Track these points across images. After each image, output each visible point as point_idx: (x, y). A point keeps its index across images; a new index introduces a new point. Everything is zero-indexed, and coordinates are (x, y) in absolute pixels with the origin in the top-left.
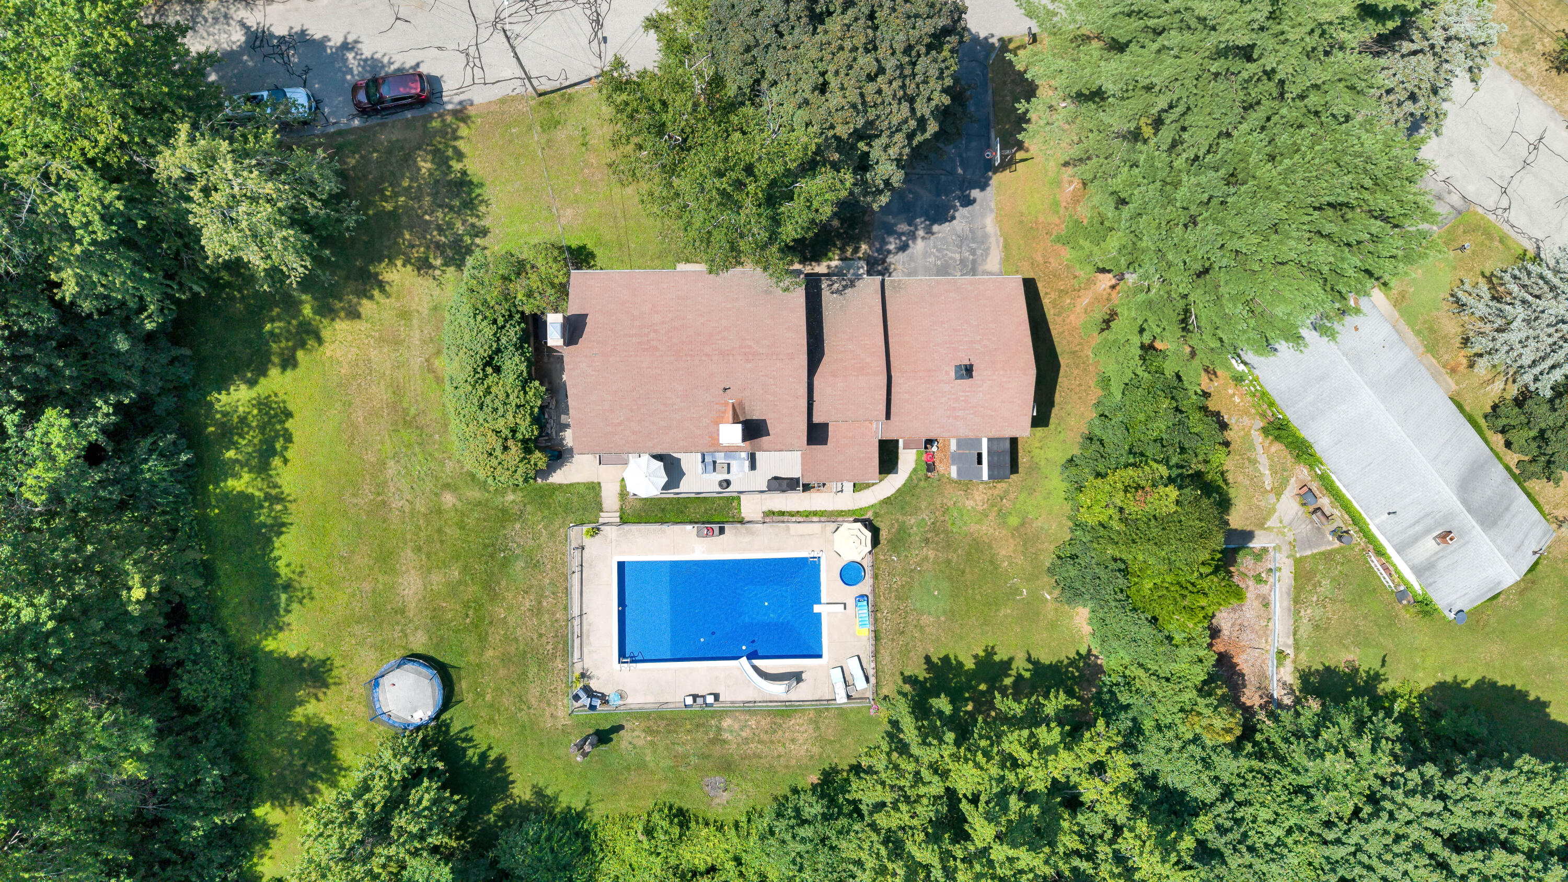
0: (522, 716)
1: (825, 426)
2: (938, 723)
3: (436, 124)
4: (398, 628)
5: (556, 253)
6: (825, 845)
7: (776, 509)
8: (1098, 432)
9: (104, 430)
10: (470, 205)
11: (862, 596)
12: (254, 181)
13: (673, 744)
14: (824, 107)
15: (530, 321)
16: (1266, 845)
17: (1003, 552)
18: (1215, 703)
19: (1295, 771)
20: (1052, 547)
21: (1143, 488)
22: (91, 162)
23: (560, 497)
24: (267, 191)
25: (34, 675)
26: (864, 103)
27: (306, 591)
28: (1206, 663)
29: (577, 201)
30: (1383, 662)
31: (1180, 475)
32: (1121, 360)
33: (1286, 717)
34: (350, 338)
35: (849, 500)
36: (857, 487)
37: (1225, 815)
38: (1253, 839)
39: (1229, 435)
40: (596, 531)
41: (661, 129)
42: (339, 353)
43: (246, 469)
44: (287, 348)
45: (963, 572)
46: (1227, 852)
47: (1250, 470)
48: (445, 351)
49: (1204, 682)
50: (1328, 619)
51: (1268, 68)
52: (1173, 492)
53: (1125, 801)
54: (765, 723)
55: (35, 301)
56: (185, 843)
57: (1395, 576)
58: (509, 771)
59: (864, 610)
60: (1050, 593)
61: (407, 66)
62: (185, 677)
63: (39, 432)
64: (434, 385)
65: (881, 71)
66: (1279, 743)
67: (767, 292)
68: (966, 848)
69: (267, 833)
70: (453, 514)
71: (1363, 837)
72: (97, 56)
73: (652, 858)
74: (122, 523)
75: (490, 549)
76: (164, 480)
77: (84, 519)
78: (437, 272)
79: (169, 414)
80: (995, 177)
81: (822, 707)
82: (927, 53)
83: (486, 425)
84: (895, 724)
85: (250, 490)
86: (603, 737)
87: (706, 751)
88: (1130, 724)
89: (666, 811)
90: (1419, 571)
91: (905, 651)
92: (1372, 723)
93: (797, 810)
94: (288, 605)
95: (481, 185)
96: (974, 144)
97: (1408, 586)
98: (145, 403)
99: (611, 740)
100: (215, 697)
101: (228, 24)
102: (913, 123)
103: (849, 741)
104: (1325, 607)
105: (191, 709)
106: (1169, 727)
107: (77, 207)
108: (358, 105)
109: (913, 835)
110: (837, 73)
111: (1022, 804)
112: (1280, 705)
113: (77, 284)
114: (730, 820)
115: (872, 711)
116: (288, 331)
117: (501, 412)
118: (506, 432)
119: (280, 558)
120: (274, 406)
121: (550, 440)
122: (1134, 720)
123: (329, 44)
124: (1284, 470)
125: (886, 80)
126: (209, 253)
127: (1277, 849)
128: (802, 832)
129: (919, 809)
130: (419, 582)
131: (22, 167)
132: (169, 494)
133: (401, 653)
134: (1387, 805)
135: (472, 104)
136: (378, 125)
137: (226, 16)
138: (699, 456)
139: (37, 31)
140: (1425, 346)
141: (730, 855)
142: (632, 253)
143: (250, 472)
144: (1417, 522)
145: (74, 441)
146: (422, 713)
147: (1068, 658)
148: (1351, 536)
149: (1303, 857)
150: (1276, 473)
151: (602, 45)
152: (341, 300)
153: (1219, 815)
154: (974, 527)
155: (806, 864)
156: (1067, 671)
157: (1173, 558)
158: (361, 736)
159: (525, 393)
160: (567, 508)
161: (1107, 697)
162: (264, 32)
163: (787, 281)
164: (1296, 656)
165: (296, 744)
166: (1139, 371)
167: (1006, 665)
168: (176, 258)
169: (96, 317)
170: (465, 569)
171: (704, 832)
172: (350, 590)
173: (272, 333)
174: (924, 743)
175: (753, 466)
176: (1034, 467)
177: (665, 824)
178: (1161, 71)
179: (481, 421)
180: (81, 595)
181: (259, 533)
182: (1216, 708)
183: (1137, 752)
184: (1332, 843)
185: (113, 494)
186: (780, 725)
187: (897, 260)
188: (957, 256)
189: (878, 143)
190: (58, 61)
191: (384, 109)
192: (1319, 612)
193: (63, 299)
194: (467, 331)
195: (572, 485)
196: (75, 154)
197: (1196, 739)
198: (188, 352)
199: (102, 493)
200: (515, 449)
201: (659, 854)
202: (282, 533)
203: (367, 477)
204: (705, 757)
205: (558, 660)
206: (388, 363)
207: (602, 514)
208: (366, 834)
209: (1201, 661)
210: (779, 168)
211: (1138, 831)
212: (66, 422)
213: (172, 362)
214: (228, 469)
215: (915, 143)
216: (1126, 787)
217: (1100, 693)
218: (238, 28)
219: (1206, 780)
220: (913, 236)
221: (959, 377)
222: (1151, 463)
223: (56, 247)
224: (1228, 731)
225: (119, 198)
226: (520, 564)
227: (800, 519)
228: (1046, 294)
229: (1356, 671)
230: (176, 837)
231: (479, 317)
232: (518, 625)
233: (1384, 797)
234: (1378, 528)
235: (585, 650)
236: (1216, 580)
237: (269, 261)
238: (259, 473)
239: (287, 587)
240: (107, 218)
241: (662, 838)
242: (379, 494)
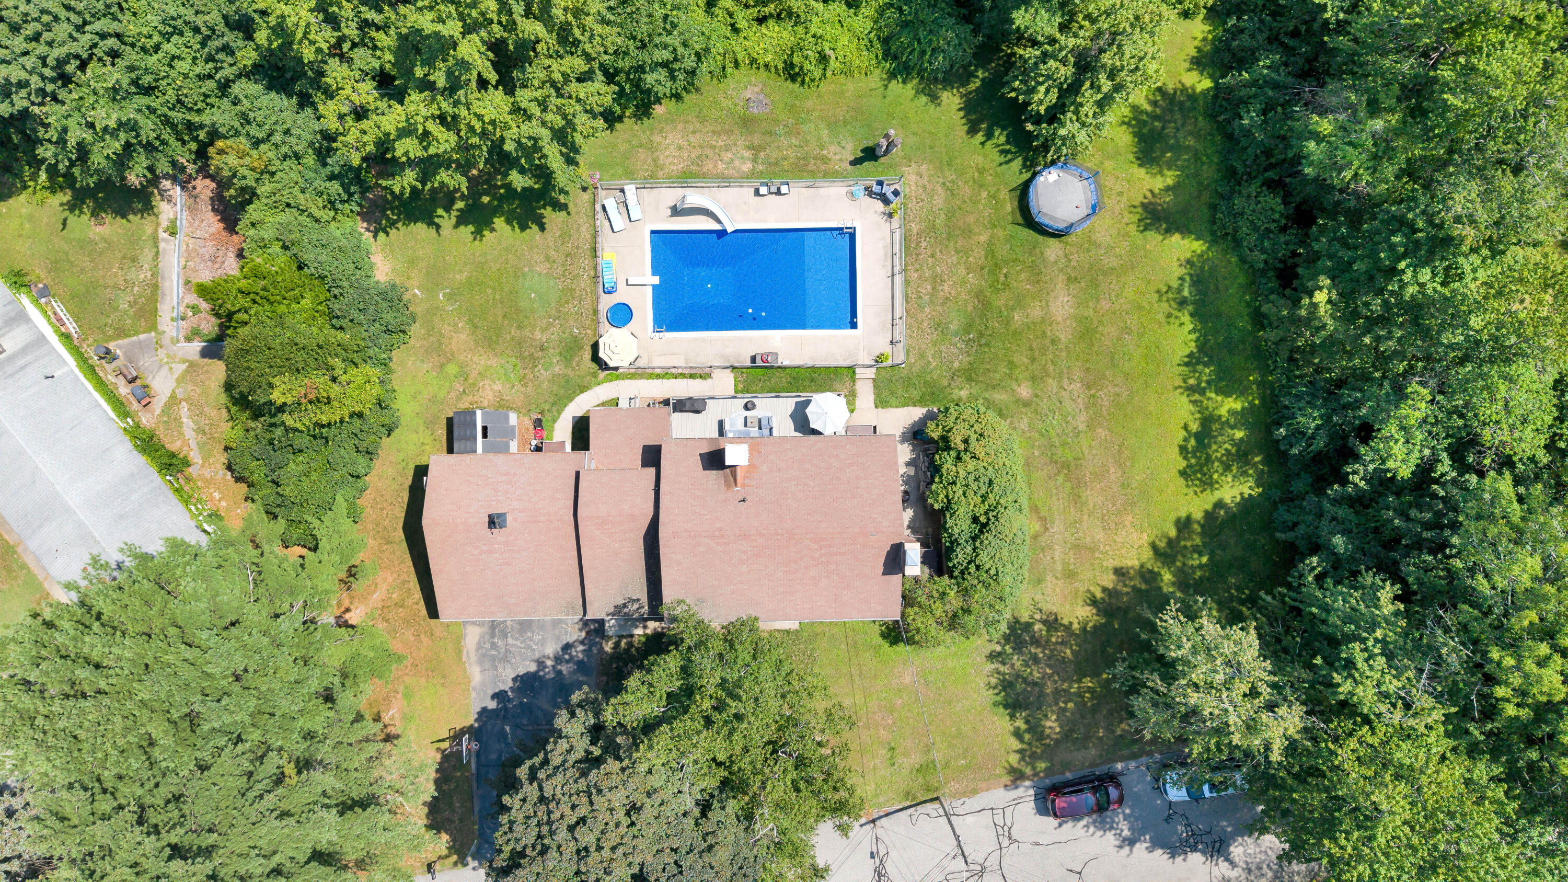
0: (950, 175)
1: (645, 464)
2: (523, 161)
3: (1042, 765)
4: (1074, 263)
5: (917, 638)
6: (642, 41)
7: (699, 381)
8: (362, 460)
9: (1357, 458)
10: (1006, 685)
11: (610, 292)
12: (1208, 704)
13: (801, 146)
14: (630, 790)
15: (945, 569)
16: (181, 34)
17: (463, 336)
18: (235, 181)
19: (152, 111)
20: (412, 342)
21: (310, 402)
22: (1367, 721)
23: (915, 393)
24: (1196, 695)
25: (1416, 216)
26: (590, 795)
27: (1164, 299)
28: (247, 222)
29: (900, 691)
30: (64, 223)
31: (274, 416)
32: (336, 536)
33: (163, 167)
34: (1124, 551)
35: (623, 390)
36: (615, 402)
37: (225, 65)
38: (195, 41)
39: (223, 458)
40: (879, 359)
41: (801, 763)
42: (1135, 536)
43: (1224, 419)
44: (1185, 539)
45: (505, 316)
46: (221, 27)
47: (204, 422)
48: (1027, 538)
49: (250, 202)
50: (122, 269)
51: (153, 837)
52: (277, 396)
53: (328, 80)
54: (708, 166)
55: (1421, 583)
56: (1277, 53)
57: (49, 313)
58: (964, 121)
59: (608, 278)
60: (415, 295)
61: (1070, 824)
62: (1277, 216)
63: (1416, 454)
64: (1039, 504)
65: (571, 829)
66: (172, 141)
67: (702, 600)
68: (489, 33)
69: (1199, 62)
70: (1020, 376)
71: (75, 40)
72: (1359, 827)
73: (820, 32)
74: (1341, 366)
75: (983, 341)
76: (1300, 409)
77: (1377, 370)
78: (1038, 616)
79: (1298, 475)
80: (472, 722)
81: (650, 181)
82: (525, 847)
83: (985, 464)
84: (570, 161)
85: (1219, 398)
86: (870, 154)
87: (768, 139)
88: (329, 160)
89: (807, 79)
90: (22, 317)
91: (565, 236)
92: (70, 159)
93: (673, 78)
94: (1181, 285)
95: (996, 704)
96: (494, 756)
97: (36, 302)
98: (1320, 486)
99: (862, 151)
100: (1249, 196)
101: (1247, 863)
102: (541, 775)
103: (623, 147)
104: (125, 280)
105: (1272, 185)
106: (286, 157)
107: (1377, 676)
108: (1118, 785)
109: (548, 49)
110: (617, 825)
111: (432, 78)
112: (174, 179)
113: (1378, 599)
114: (743, 69)
115: (597, 175)
116: (1184, 556)
117: (971, 478)
118: (966, 457)
119: (1190, 332)
120: (1197, 482)
121: (925, 450)
122: (325, 165)
123: (1147, 845)
124: (166, 422)
125: (566, 819)
126: (1253, 632)
127: (170, 30)
128: (666, 55)
129: (542, 75)
130: (1053, 309)
131: (1430, 715)
132: (1296, 396)
133: (1070, 239)
134: (48, 72)
135: (1006, 786)
136: (1097, 765)
137: (1249, 871)
138: (775, 433)
139: (1415, 850)
140: (15, 552)
141: (742, 35)
142: (844, 639)
143: (1220, 417)
144: (22, 368)
145: (1382, 445)
146: (1050, 177)
147: (398, 229)
148: (96, 354)
149: (142, 21)
150: (175, 419)
151: (875, 851)
152: (1134, 587)
153: (231, 65)
154: (493, 362)
155: (660, 23)
156: (398, 215)
157: (277, 330)
158: (1109, 157)
159: (947, 496)
160: (908, 382)
161: (353, 189)
162: (1212, 856)
163: (678, 611)
164: (156, 230)
165: (1171, 148)
166: (316, 523)
167: (461, 221)
168: (1289, 627)
169: (1363, 567)
170: (1008, 322)
171: (769, 58)
172: (1122, 301)
173: (1201, 554)
174: (535, 140)
175: (721, 424)
176: (430, 424)
177: (807, 66)
178: (269, 832)
179: (990, 468)
180: (1376, 295)
181: (1211, 358)
182: (234, 175)
183: (321, 132)
184: (110, 35)
185: (1348, 396)
186: (693, 163)
187: (574, 634)
188: (510, 641)
189: (579, 754)
190: (1394, 821)
191: (1092, 782)
192: (132, 275)
193: (1392, 584)
194: (1005, 558)
195: (904, 406)
196: (1381, 729)
197: (256, 143)
198: (1278, 535)
199: (1358, 395)
200: (957, 440)
201: (814, 36)
202: (1188, 356)
203: (1105, 413)
204: (770, 133)
205: (915, 231)
206: (1086, 526)
207: (873, 376)
208: (1097, 59)
209: (253, 225)
210: (677, 724)
211: (313, 49)
212: (1391, 464)
213: (1296, 524)
214: (1241, 418)
215: (541, 755)
216: (330, 94)
217: (362, 193)
218: (1237, 859)
219: (245, 101)
220: (558, 659)
221: (502, 516)
222: (303, 429)
223: (1400, 636)
224: (221, 152)
225: (1339, 685)
226: (953, 327)
227: (673, 371)
228: (417, 603)
229: (94, 214)
230: (1284, 59)
231: (993, 572)
232: (955, 266)
233: (53, 80)
234: (65, 362)
235: (889, 241)
236: (229, 306)
237: (1197, 626)
238: (1211, 416)
239: (1182, 303)
240: (1350, 664)
241: (810, 52)
242: (1093, 396)
